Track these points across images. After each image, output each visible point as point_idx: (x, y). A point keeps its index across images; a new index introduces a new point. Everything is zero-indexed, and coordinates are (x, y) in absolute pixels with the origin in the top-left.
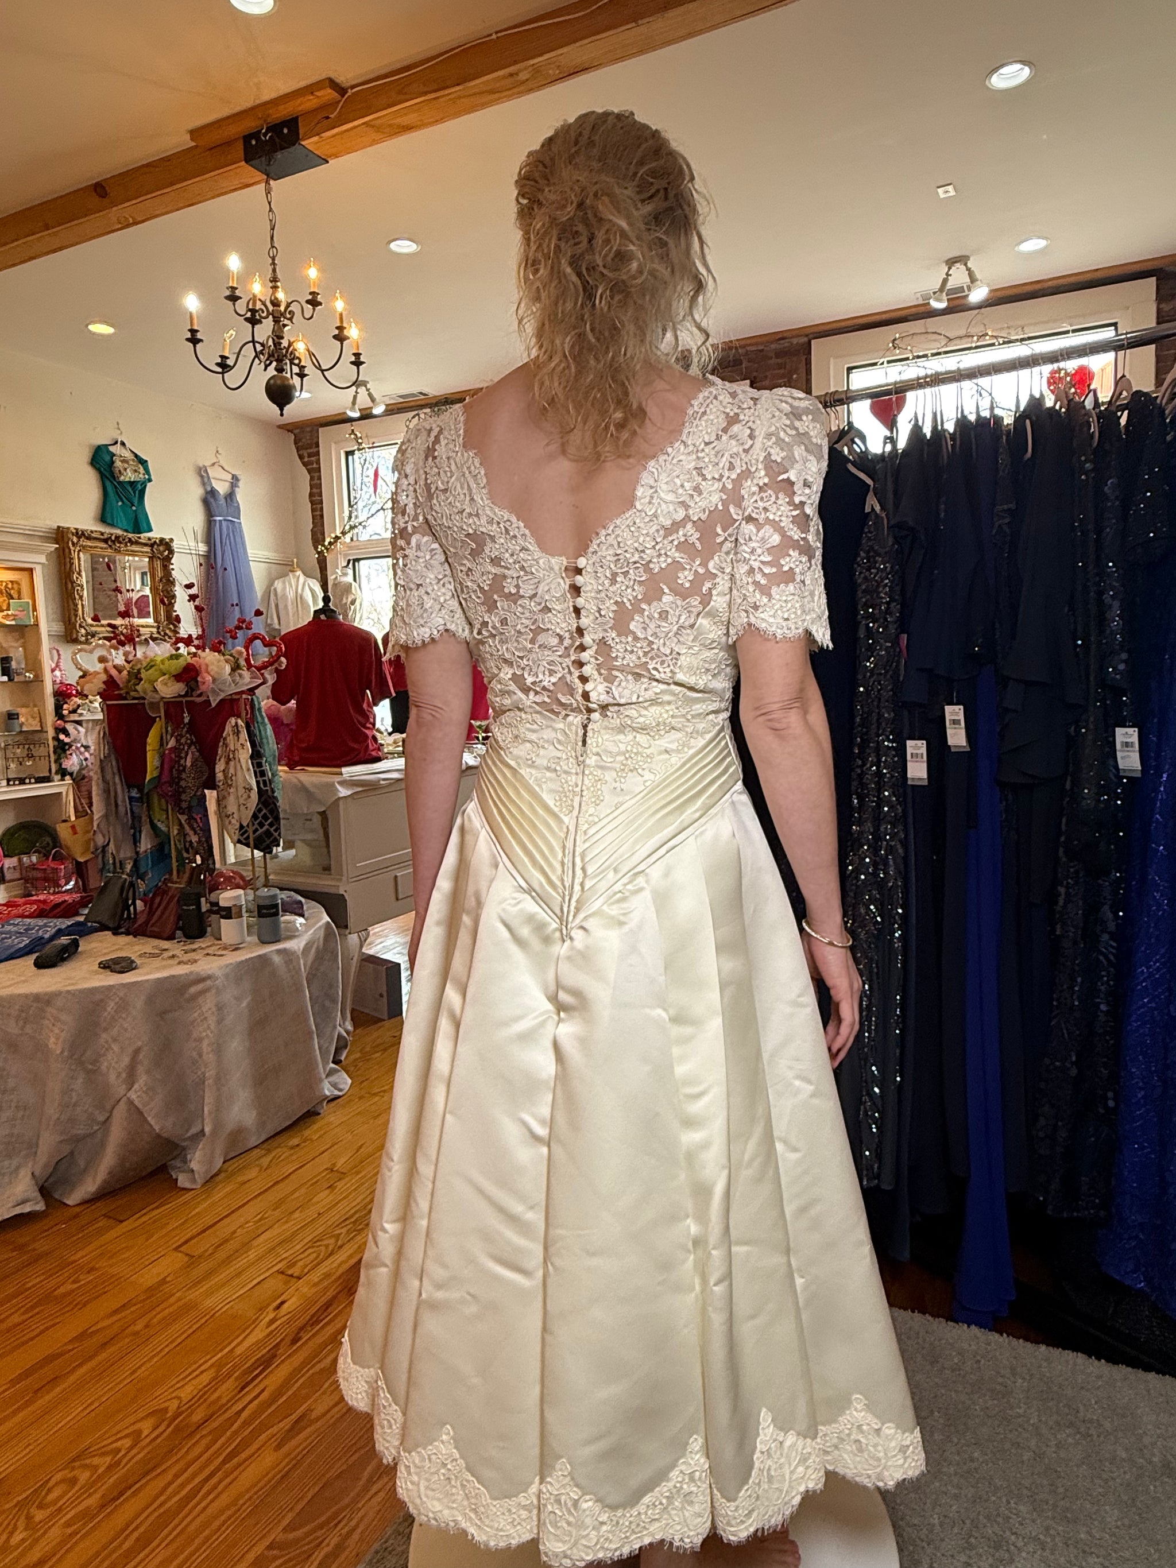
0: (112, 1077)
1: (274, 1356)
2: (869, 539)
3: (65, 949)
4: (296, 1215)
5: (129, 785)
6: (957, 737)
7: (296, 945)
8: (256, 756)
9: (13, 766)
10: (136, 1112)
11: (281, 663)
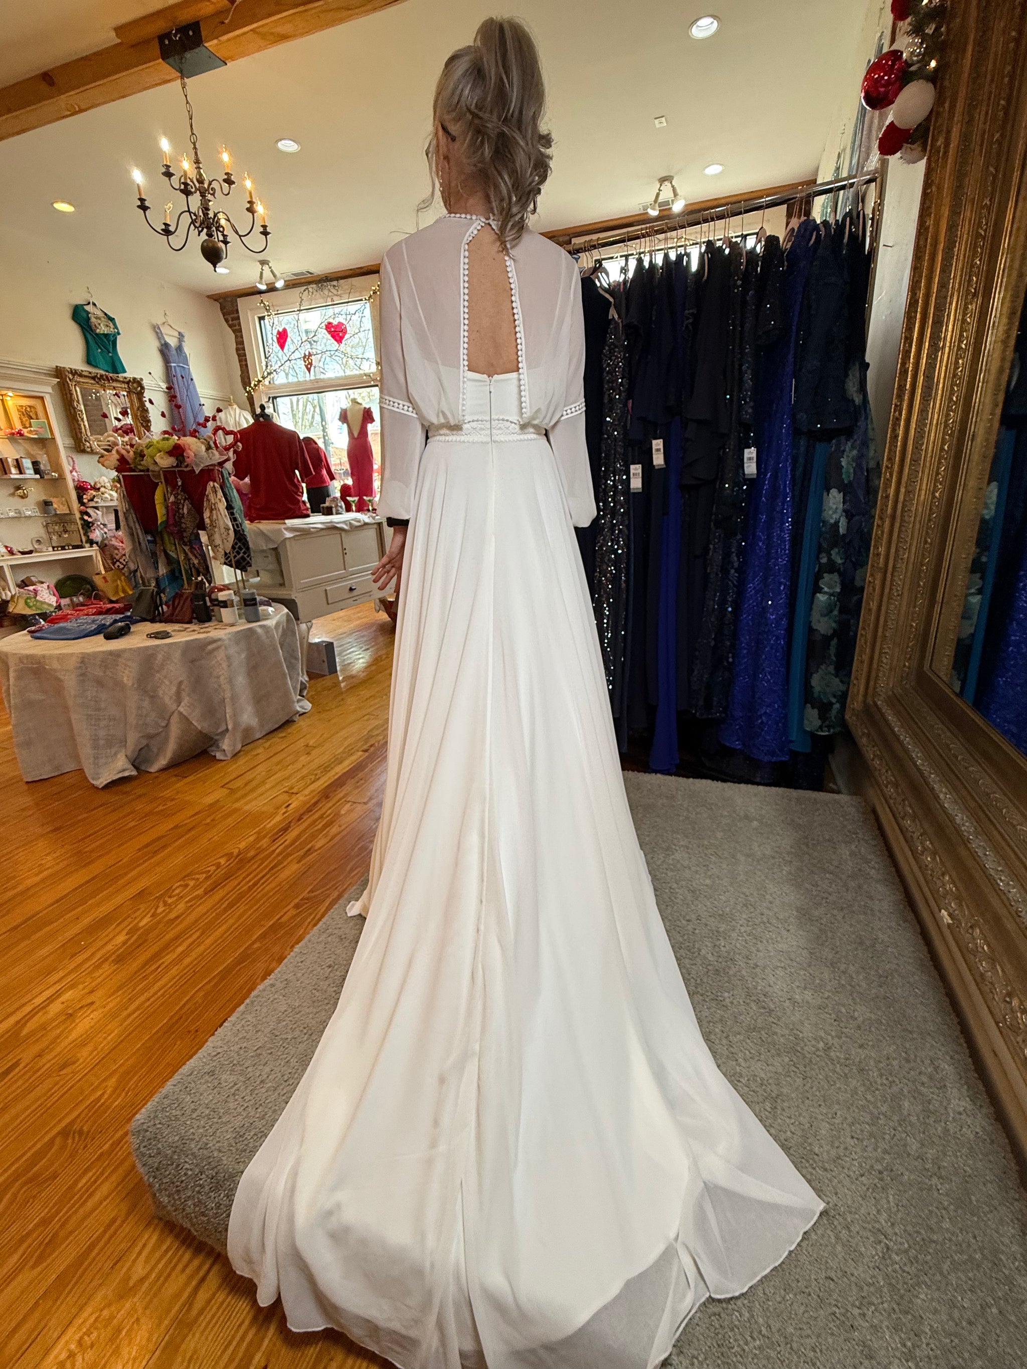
0: (167, 700)
1: (289, 827)
2: (611, 338)
3: (122, 628)
4: (290, 767)
5: (146, 532)
6: (658, 460)
7: (271, 623)
8: (229, 507)
9: (54, 538)
10: (184, 719)
11: (238, 447)
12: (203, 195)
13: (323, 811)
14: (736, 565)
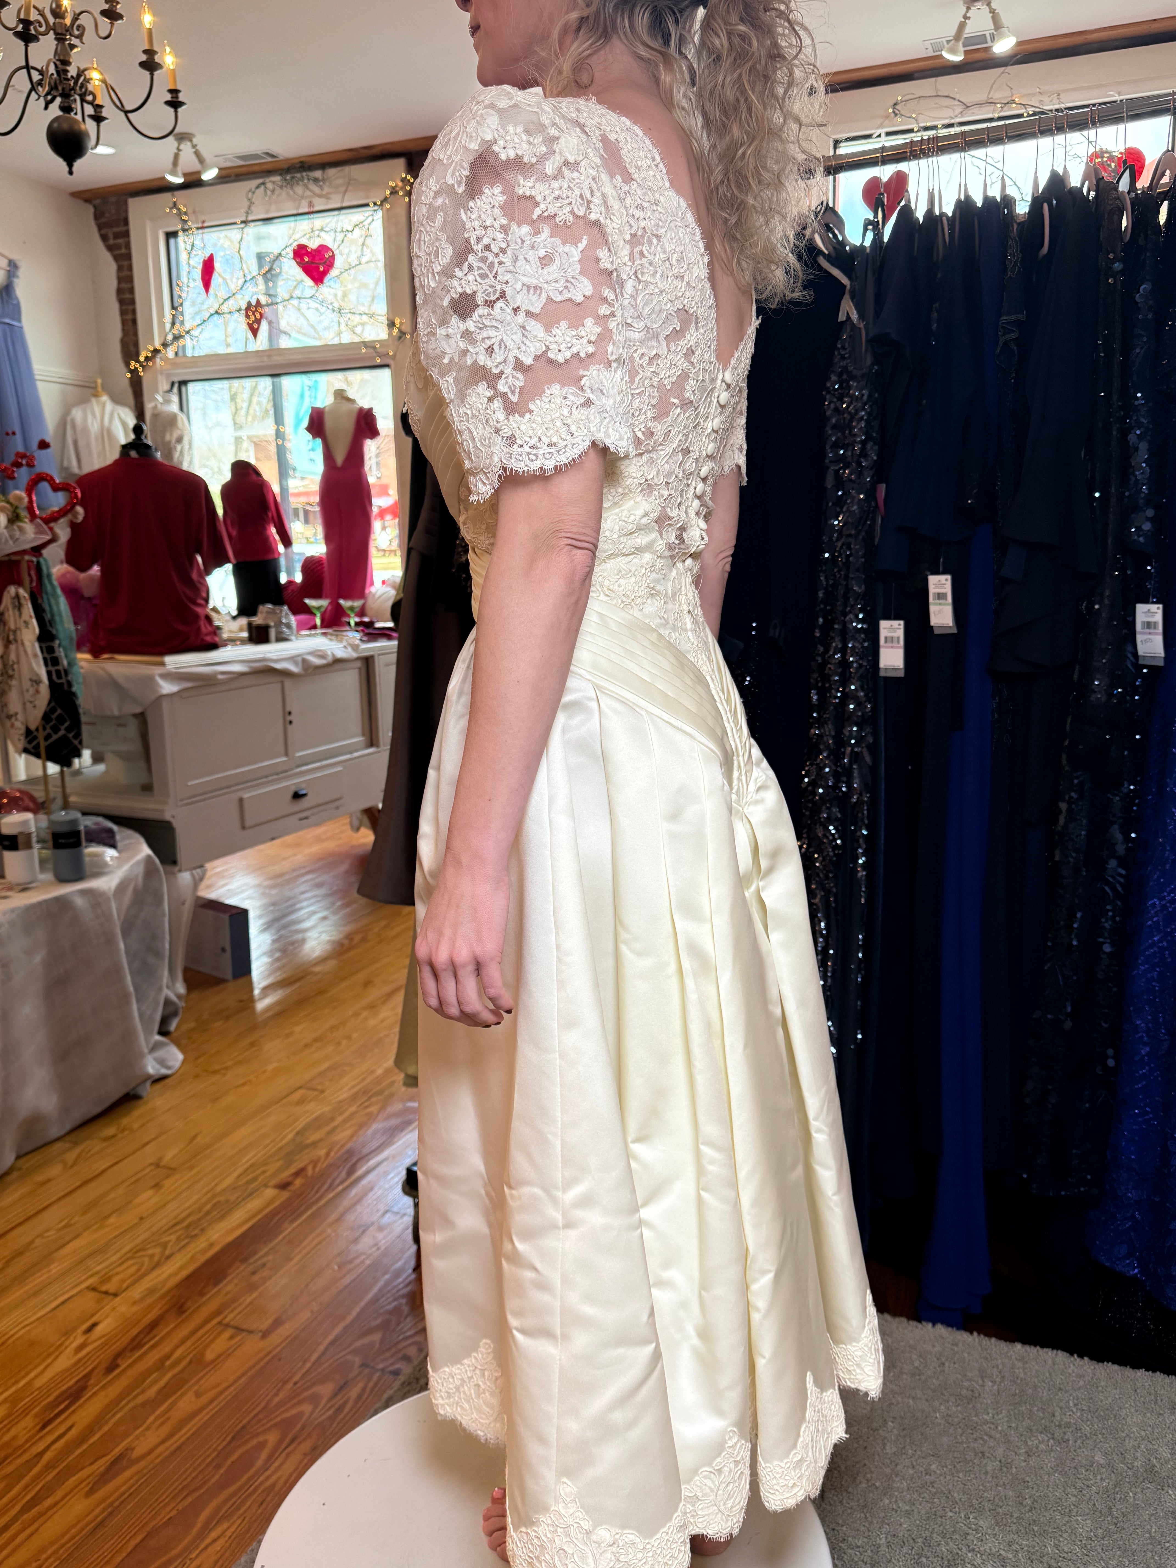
1: (84, 1388)
2: (843, 358)
4: (112, 1220)
6: (941, 616)
7: (106, 884)
8: (46, 637)
11: (76, 514)
12: (60, 38)
13: (166, 1348)
14: (1121, 849)
